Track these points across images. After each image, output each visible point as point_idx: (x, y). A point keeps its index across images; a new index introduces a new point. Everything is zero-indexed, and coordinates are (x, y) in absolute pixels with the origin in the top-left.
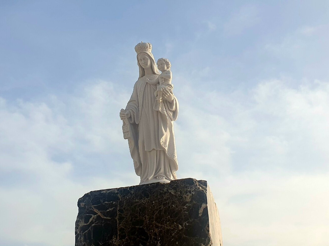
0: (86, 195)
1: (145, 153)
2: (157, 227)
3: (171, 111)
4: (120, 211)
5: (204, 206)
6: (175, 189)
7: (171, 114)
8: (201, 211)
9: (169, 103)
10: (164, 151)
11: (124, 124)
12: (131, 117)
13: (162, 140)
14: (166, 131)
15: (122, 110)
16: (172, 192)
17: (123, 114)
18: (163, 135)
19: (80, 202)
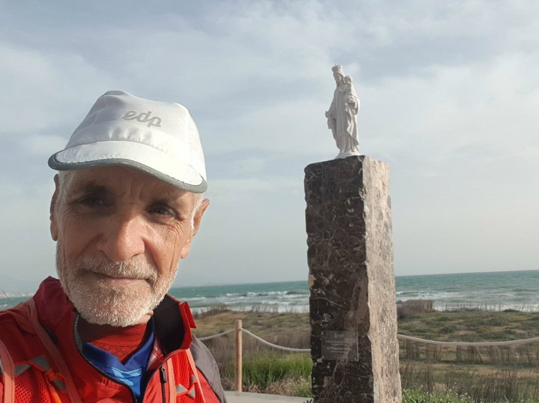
0: (308, 166)
1: (340, 137)
2: (340, 181)
3: (354, 109)
4: (324, 173)
5: (361, 169)
6: (348, 161)
7: (354, 111)
8: (359, 172)
9: (352, 104)
10: (350, 135)
11: (328, 121)
12: (332, 115)
13: (348, 129)
14: (350, 123)
15: (326, 112)
16: (347, 163)
17: (328, 114)
18: (348, 126)
19: (306, 169)
